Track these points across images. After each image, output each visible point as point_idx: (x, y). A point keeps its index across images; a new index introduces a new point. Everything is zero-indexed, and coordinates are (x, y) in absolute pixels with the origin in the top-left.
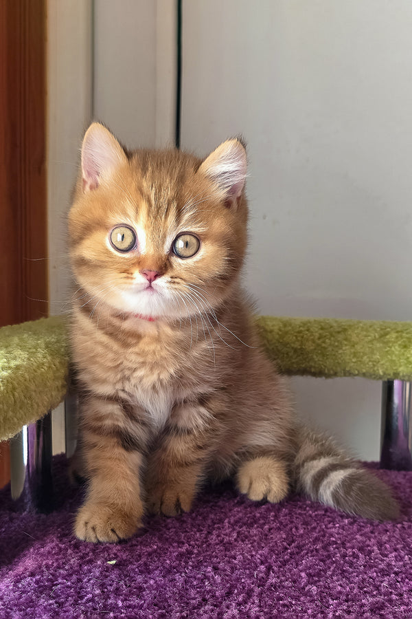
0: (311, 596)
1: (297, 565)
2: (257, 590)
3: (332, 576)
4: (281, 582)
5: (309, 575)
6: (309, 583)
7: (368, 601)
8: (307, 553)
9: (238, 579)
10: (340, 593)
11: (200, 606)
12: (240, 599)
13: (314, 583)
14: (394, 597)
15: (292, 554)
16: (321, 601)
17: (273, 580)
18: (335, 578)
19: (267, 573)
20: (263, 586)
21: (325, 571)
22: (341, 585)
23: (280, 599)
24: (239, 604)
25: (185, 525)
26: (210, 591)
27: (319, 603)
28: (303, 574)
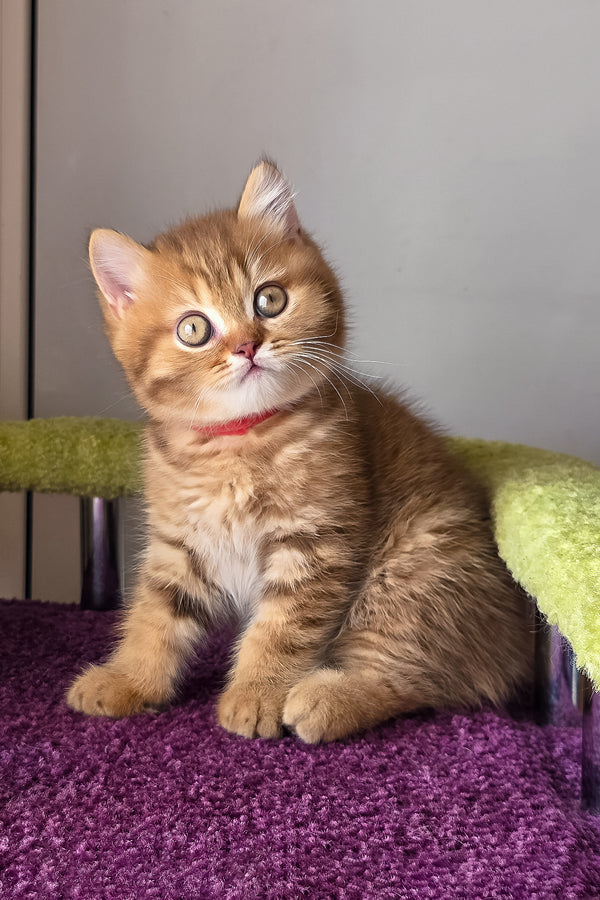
0: (173, 772)
1: (163, 737)
2: (104, 766)
3: (203, 749)
4: (138, 756)
5: (176, 749)
6: (174, 757)
7: (242, 775)
8: (179, 723)
9: (83, 756)
10: (211, 767)
11: (28, 785)
12: (81, 776)
13: (181, 757)
14: (277, 770)
15: (158, 725)
16: (185, 778)
17: (127, 754)
18: (207, 751)
19: (122, 748)
20: (114, 762)
21: (197, 744)
22: (213, 759)
23: (132, 775)
24: (79, 783)
25: (24, 695)
26: (44, 769)
27: (181, 780)
28: (168, 748)
